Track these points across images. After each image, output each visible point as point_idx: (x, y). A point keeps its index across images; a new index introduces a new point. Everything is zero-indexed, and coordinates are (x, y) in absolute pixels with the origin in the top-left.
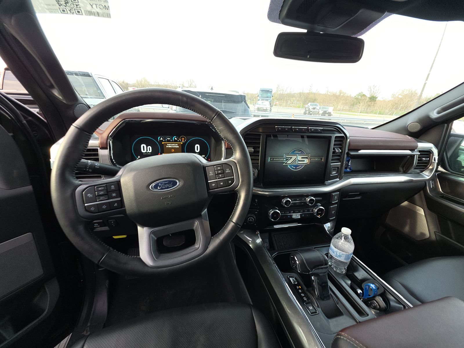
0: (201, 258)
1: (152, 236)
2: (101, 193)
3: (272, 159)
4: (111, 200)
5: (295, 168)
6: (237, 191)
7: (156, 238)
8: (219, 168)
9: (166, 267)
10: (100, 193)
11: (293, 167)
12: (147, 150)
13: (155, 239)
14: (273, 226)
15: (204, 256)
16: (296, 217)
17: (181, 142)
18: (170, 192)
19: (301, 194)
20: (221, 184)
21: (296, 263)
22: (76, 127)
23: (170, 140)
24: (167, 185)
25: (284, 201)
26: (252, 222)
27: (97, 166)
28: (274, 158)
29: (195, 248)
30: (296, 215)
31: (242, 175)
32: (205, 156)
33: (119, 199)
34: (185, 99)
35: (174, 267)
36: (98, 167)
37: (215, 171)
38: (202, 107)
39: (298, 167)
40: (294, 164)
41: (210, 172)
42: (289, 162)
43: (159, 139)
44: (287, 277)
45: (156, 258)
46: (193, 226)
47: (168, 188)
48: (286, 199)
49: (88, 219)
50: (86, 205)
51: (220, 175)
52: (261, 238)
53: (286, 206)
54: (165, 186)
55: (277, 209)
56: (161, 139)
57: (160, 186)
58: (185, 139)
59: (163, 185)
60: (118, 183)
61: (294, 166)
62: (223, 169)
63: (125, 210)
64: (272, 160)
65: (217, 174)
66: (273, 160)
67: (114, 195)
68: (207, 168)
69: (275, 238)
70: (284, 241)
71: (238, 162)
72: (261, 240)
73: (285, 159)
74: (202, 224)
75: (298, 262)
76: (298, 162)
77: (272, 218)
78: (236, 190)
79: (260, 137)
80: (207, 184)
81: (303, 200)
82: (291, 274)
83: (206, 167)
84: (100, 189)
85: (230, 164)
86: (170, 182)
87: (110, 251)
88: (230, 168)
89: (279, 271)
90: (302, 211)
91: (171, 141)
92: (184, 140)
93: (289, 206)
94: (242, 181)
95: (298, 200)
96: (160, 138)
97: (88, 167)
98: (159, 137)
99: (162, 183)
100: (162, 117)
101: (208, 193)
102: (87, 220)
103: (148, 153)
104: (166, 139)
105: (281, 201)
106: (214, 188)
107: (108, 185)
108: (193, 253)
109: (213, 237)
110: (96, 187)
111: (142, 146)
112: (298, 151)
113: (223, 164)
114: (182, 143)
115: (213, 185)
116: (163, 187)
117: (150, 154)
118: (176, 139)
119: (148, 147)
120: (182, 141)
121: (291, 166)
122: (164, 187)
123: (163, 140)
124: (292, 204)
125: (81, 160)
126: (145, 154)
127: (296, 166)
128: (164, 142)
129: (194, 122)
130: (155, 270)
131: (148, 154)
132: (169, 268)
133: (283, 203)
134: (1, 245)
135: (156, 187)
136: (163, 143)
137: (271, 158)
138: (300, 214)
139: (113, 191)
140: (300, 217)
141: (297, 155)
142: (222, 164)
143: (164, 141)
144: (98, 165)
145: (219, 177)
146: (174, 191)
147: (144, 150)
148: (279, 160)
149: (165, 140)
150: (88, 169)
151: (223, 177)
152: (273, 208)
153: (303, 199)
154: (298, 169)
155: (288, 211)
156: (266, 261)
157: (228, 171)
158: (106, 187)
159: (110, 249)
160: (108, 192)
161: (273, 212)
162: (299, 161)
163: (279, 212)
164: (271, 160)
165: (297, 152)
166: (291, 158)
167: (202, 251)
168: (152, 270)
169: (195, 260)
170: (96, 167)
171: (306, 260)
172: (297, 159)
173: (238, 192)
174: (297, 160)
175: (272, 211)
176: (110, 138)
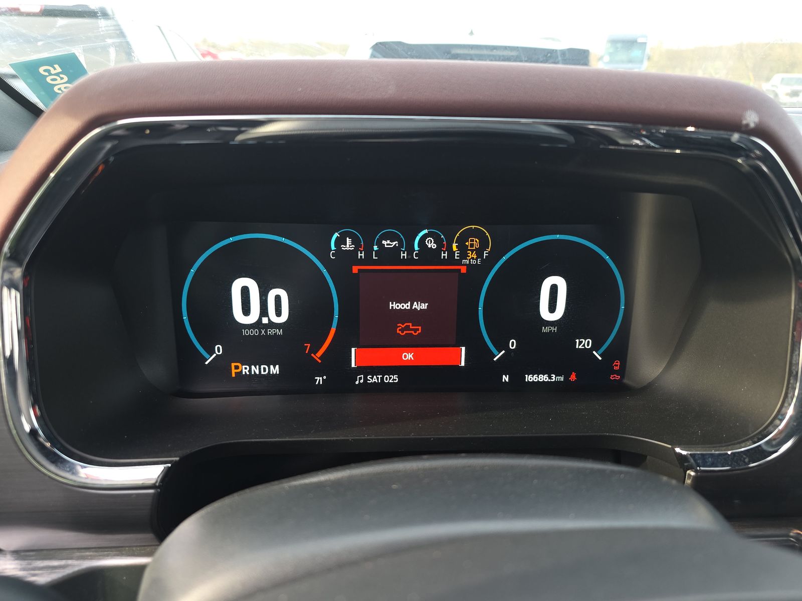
12: (264, 312)
17: (459, 262)
23: (396, 250)
32: (596, 347)
43: (333, 247)
56: (349, 245)
58: (484, 245)
91: (403, 255)
92: (479, 253)
96: (340, 241)
98: (336, 235)
103: (271, 324)
104: (376, 248)
111: (237, 285)
114: (464, 270)
117: (280, 332)
118: (431, 244)
119: (272, 294)
120: (464, 255)
123: (355, 252)
126: (255, 332)
128: (361, 262)
131: (271, 332)
136: (355, 269)
143: (361, 255)
147: (246, 311)
149: (368, 252)
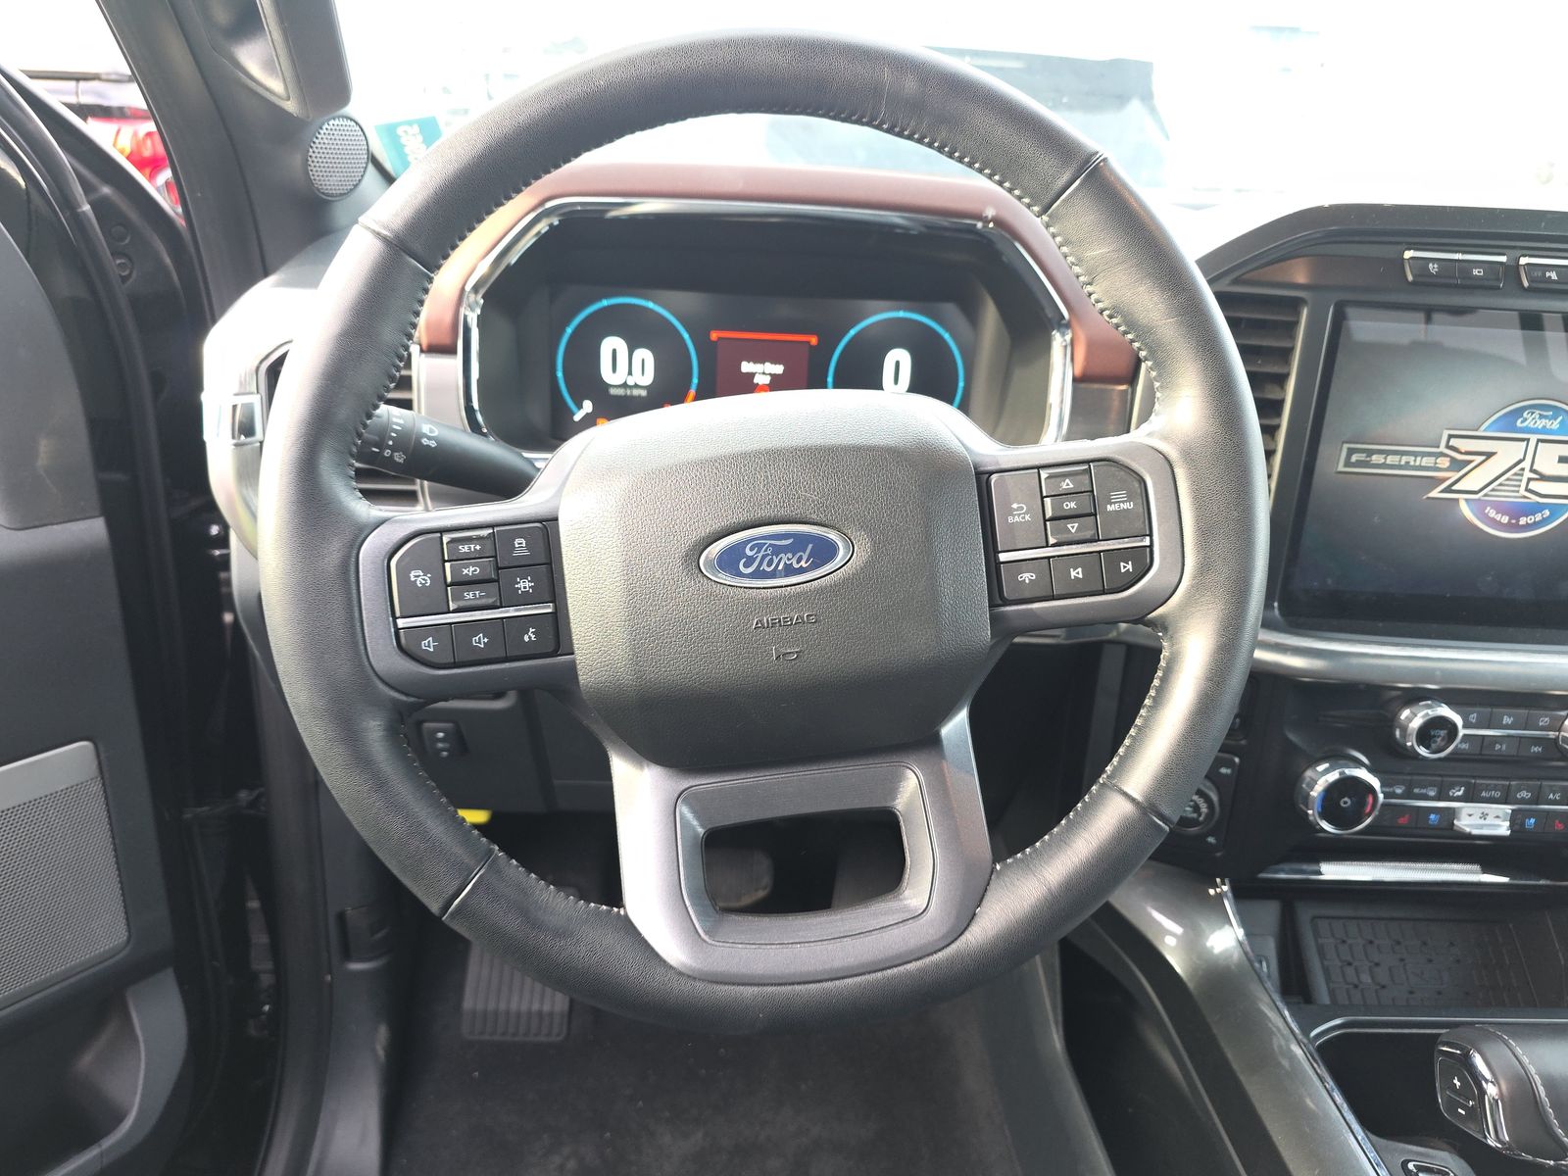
0: (937, 965)
1: (681, 814)
2: (470, 571)
3: (1362, 457)
4: (512, 612)
5: (1505, 519)
6: (1162, 625)
7: (701, 831)
8: (1067, 485)
9: (759, 985)
10: (465, 571)
11: (1492, 514)
12: (631, 373)
13: (696, 834)
14: (1313, 867)
15: (951, 961)
16: (1481, 827)
18: (799, 595)
19: (1533, 687)
20: (1073, 574)
21: (1483, 1092)
22: (378, 234)
24: (785, 559)
25: (1414, 719)
26: (1194, 823)
27: (429, 438)
28: (1370, 453)
29: (906, 909)
30: (1484, 816)
31: (1204, 533)
33: (548, 609)
34: (910, 85)
35: (797, 988)
36: (433, 444)
37: (1042, 498)
38: (1000, 132)
39: (1530, 520)
40: (1508, 496)
41: (1015, 506)
42: (1474, 481)
44: (1404, 1164)
45: (706, 933)
46: (893, 791)
47: (789, 571)
48: (1429, 707)
49: (407, 695)
50: (401, 623)
51: (1073, 527)
52: (1244, 923)
53: (1422, 751)
54: (776, 561)
55: (1359, 764)
57: (749, 558)
59: (764, 557)
60: (545, 530)
61: (1500, 508)
62: (1093, 491)
63: (572, 666)
64: (1359, 464)
65: (1052, 519)
66: (1366, 464)
67: (524, 585)
68: (994, 477)
69: (1320, 941)
70: (1377, 964)
71: (1187, 454)
72: (1240, 933)
73: (1444, 463)
74: (940, 789)
75: (1491, 1090)
76: (1533, 486)
77: (1324, 815)
78: (1161, 617)
79: (1298, 314)
80: (994, 567)
81: (1543, 729)
82: (1427, 1156)
83: (991, 473)
84: (464, 549)
85: (1135, 466)
86: (799, 542)
87: (493, 861)
88: (1137, 485)
89: (1356, 1126)
90: (1524, 794)
93: (1442, 755)
94: (1203, 568)
95: (1507, 720)
97: (392, 438)
99: (760, 547)
100: (739, 187)
101: (995, 619)
102: (404, 698)
103: (637, 386)
105: (1390, 722)
106: (1027, 595)
107: (500, 534)
108: (895, 931)
109: (1006, 867)
110: (446, 538)
111: (607, 344)
112: (1541, 417)
113: (1093, 461)
115: (1027, 577)
116: (764, 566)
117: (644, 393)
119: (638, 355)
121: (1479, 507)
122: (769, 565)
124: (1465, 746)
125: (376, 407)
126: (621, 391)
127: (1517, 511)
129: (894, 218)
130: (700, 985)
131: (636, 392)
132: (770, 989)
133: (1404, 729)
134: (3, 772)
135: (730, 561)
136: (715, 336)
137: (1351, 452)
138: (1508, 809)
139: (523, 567)
140: (1511, 827)
141: (1533, 438)
142: (1087, 462)
144: (431, 431)
145: (1064, 537)
146: (821, 590)
147: (615, 371)
148: (1407, 466)
150: (389, 447)
151: (1088, 534)
152: (1336, 757)
153: (1544, 721)
154: (1528, 527)
155: (1432, 784)
156: (1265, 1059)
157: (1119, 504)
158: (489, 544)
159: (491, 851)
160: (498, 568)
161: (1334, 776)
162: (1543, 478)
163: (1375, 782)
164: (1354, 458)
165: (1531, 420)
166: (1489, 455)
167: (944, 929)
168: (686, 987)
169: (901, 969)
170: (425, 441)
171: (1550, 1083)
172: (1526, 464)
173: (1165, 629)
174: (1527, 474)
175: (1326, 771)
176: (472, 297)
